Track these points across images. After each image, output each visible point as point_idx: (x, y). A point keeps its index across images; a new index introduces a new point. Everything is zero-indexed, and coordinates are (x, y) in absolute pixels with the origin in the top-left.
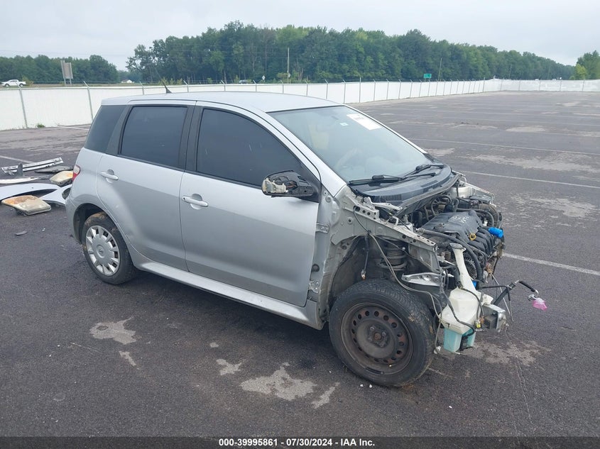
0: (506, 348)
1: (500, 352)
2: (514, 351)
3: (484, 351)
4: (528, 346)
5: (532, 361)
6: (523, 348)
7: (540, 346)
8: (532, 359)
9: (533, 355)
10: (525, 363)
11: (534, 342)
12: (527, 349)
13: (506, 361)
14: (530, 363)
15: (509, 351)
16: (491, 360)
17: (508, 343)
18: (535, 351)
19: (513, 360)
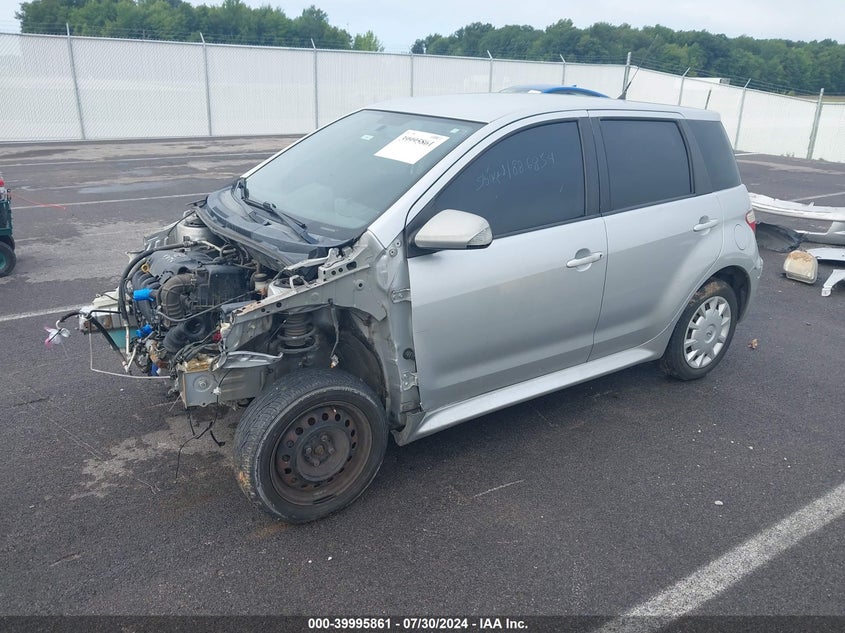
0: (128, 465)
1: (131, 456)
2: (115, 467)
3: (147, 445)
4: (105, 485)
5: (85, 469)
6: (107, 477)
7: (89, 494)
8: (87, 470)
9: (90, 477)
10: (91, 462)
11: (101, 495)
12: (103, 480)
13: (114, 450)
14: (85, 465)
15: (121, 463)
16: (131, 442)
17: (131, 472)
18: (90, 483)
19: (108, 457)
